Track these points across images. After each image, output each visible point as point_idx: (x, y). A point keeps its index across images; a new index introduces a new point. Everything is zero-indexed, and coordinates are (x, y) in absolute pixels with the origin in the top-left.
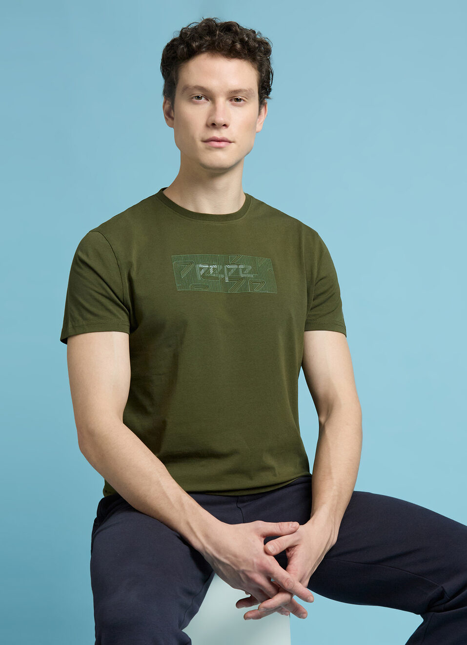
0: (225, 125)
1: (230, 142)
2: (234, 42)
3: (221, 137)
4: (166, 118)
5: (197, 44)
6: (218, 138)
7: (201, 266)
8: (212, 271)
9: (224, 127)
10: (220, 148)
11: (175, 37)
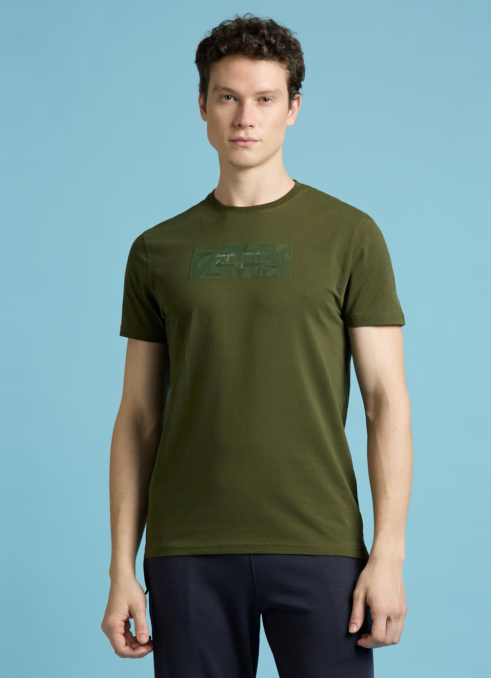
0: (251, 126)
1: (256, 141)
2: (260, 46)
3: (247, 137)
4: (201, 112)
5: (225, 47)
6: (243, 138)
7: (218, 256)
8: (228, 259)
9: (251, 128)
10: (245, 147)
11: (207, 37)
